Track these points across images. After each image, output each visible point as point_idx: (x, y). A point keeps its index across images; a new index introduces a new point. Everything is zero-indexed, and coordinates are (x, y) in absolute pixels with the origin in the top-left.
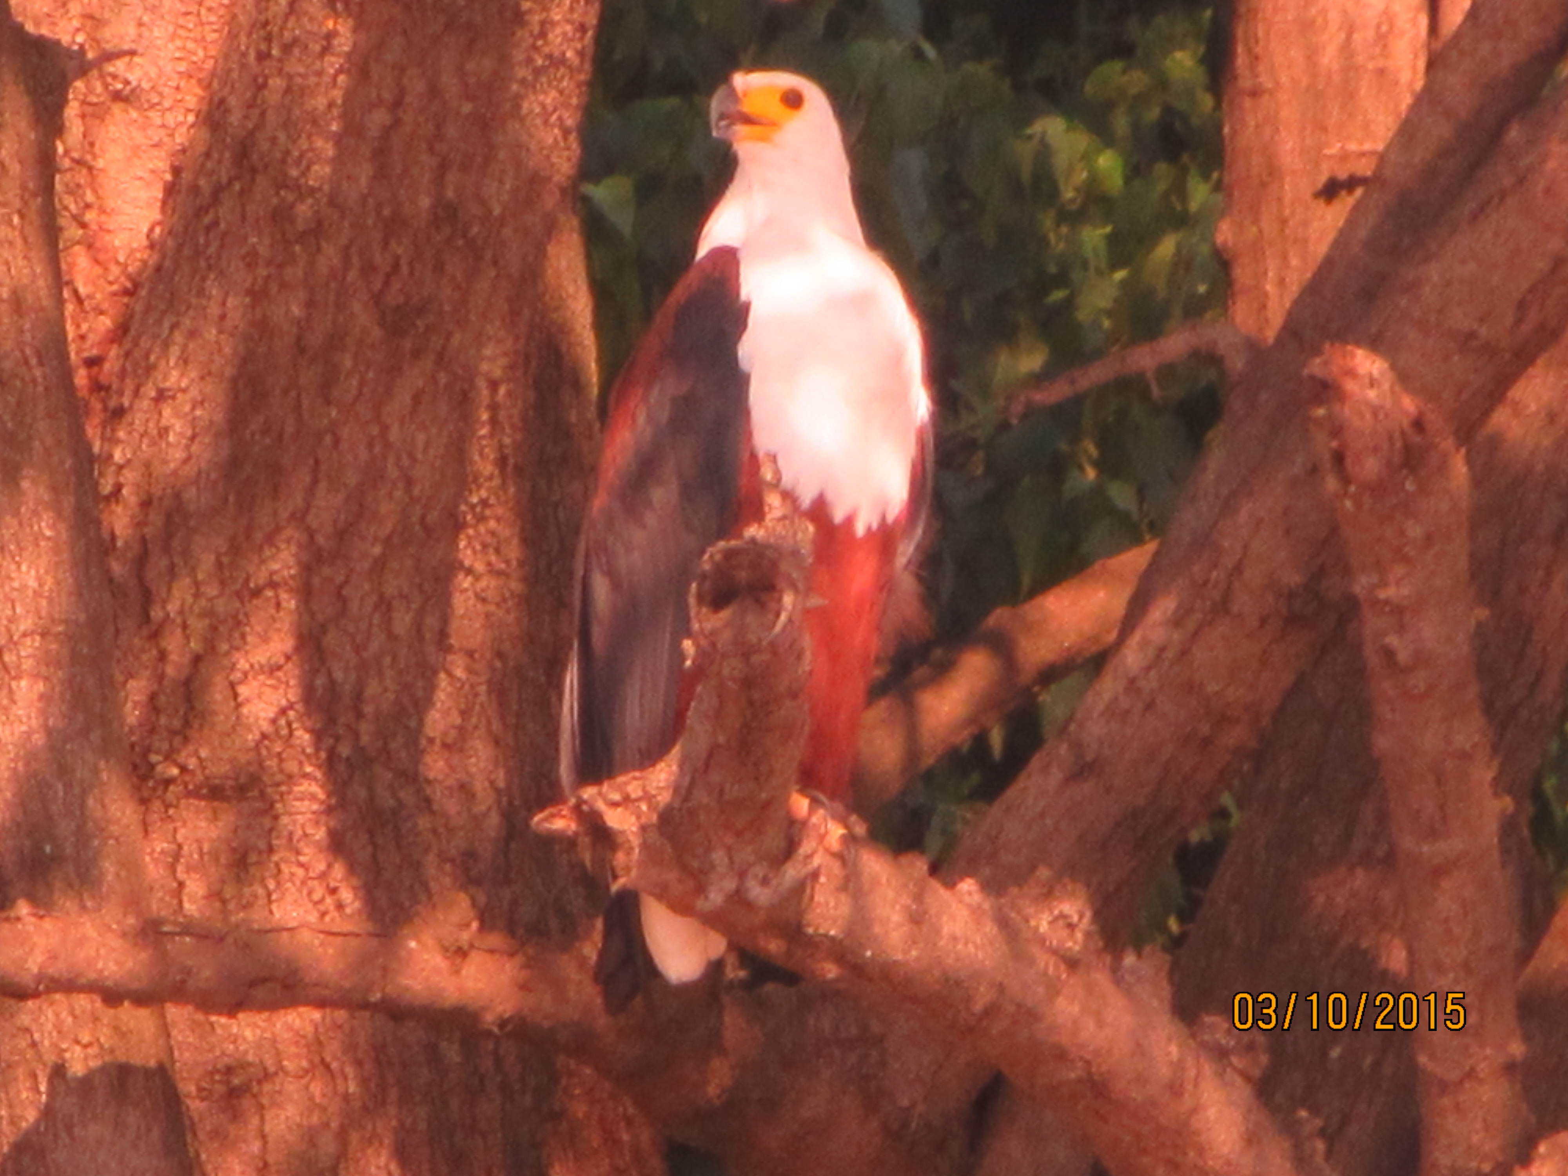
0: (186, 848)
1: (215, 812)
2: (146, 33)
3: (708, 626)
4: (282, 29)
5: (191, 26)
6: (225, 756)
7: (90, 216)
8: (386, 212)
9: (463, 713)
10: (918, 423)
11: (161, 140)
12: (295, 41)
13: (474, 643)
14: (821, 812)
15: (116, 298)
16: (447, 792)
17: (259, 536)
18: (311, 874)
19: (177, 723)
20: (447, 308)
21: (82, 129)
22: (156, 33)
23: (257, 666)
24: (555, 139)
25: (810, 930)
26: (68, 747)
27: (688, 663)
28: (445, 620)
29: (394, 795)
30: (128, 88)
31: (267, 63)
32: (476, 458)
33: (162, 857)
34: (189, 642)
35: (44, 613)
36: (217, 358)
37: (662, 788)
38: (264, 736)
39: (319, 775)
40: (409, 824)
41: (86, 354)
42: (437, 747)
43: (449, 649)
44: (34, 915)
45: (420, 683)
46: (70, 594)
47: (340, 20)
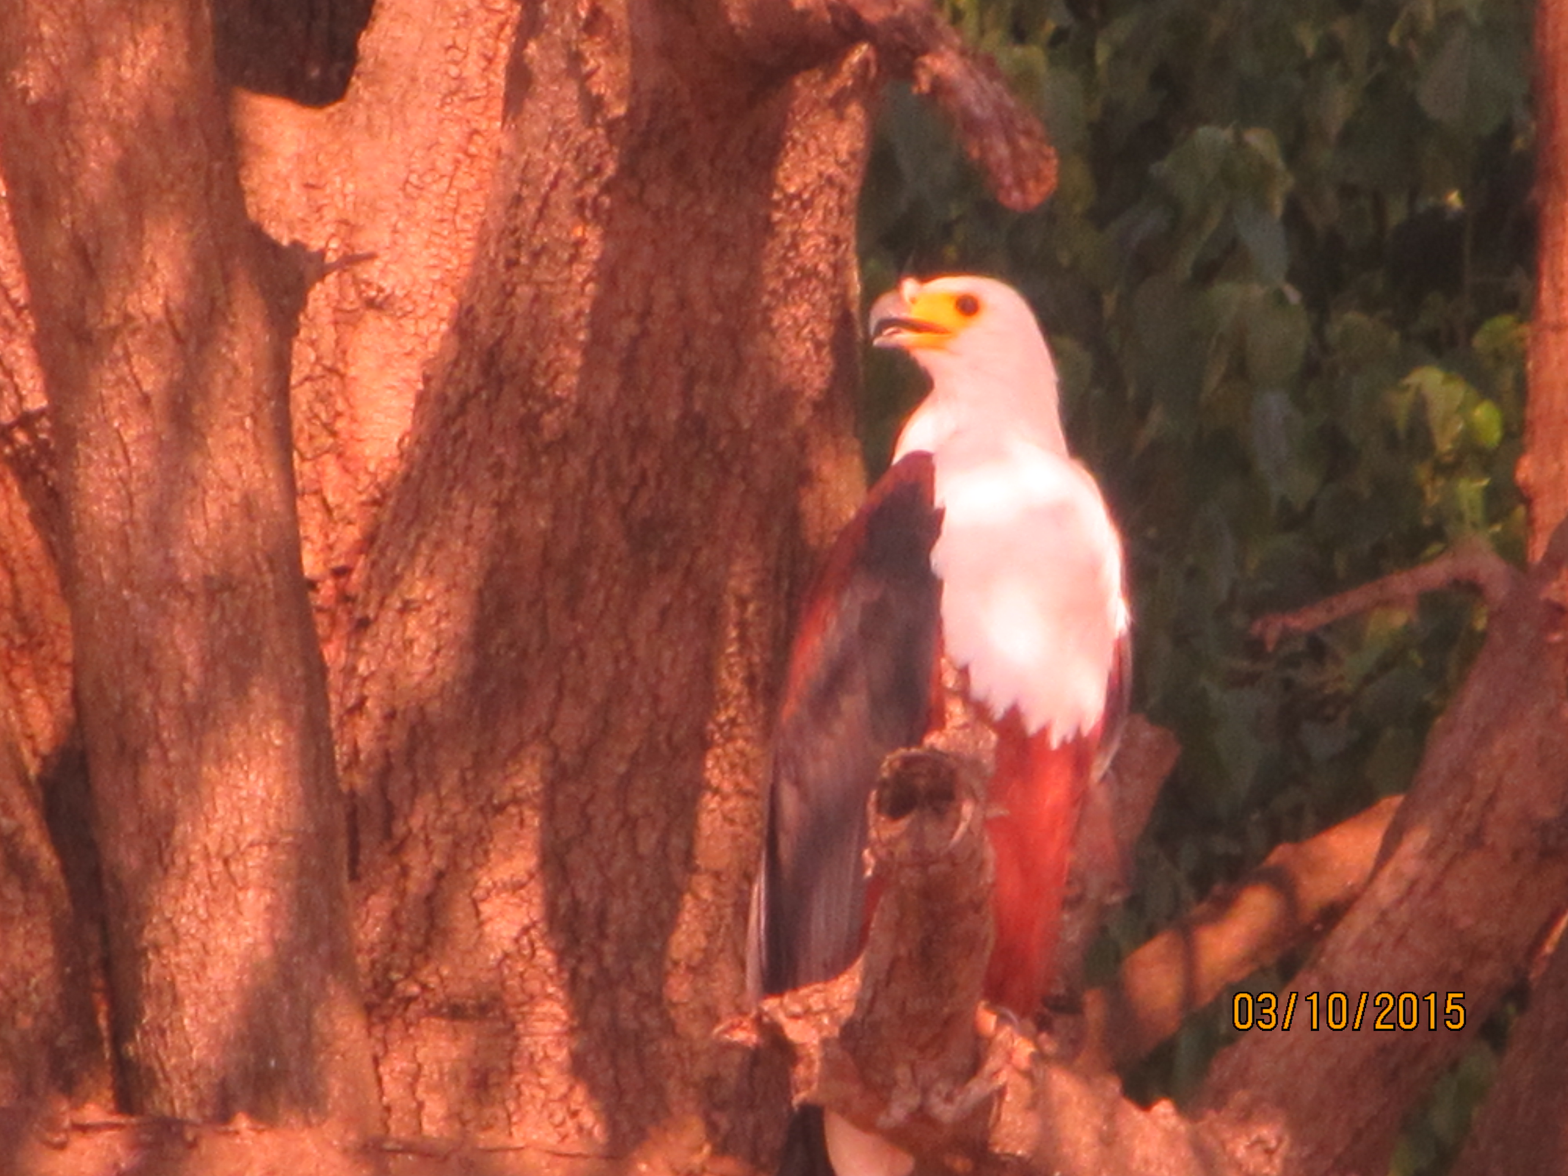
0: (426, 1067)
1: (455, 1031)
2: (401, 241)
3: (886, 835)
4: (531, 236)
5: (446, 233)
6: (468, 975)
7: (340, 425)
8: (634, 423)
9: (708, 935)
10: (1116, 635)
11: (413, 349)
12: (544, 248)
13: (721, 863)
14: (1008, 1029)
15: (365, 508)
16: (691, 1016)
17: (503, 752)
18: (552, 1097)
19: (419, 940)
20: (696, 522)
21: (335, 337)
22: (412, 239)
23: (499, 885)
24: (807, 352)
25: (997, 1150)
26: (295, 960)
27: (869, 873)
28: (691, 840)
29: (637, 1017)
30: (382, 295)
31: (516, 271)
32: (724, 674)
33: (402, 1077)
34: (430, 860)
35: (271, 822)
36: (462, 570)
37: (845, 1001)
38: (506, 955)
39: (561, 995)
40: (654, 1048)
41: (334, 564)
42: (682, 970)
43: (695, 870)
44: (253, 1129)
45: (665, 905)
46: (299, 804)
47: (589, 228)
